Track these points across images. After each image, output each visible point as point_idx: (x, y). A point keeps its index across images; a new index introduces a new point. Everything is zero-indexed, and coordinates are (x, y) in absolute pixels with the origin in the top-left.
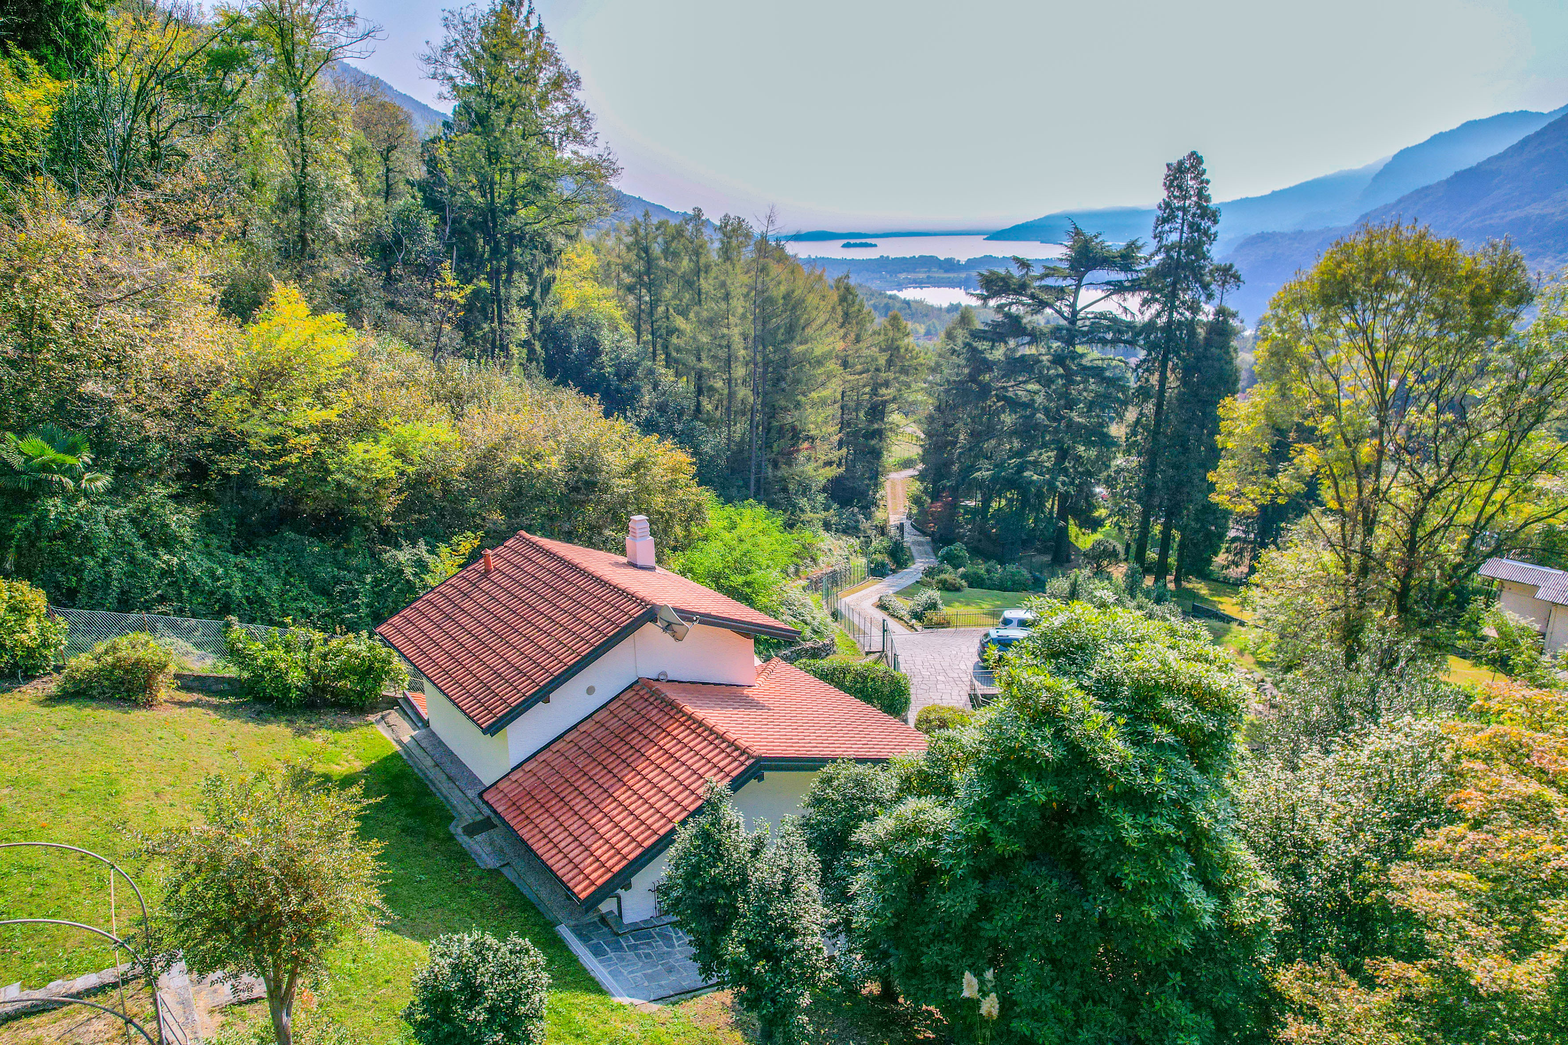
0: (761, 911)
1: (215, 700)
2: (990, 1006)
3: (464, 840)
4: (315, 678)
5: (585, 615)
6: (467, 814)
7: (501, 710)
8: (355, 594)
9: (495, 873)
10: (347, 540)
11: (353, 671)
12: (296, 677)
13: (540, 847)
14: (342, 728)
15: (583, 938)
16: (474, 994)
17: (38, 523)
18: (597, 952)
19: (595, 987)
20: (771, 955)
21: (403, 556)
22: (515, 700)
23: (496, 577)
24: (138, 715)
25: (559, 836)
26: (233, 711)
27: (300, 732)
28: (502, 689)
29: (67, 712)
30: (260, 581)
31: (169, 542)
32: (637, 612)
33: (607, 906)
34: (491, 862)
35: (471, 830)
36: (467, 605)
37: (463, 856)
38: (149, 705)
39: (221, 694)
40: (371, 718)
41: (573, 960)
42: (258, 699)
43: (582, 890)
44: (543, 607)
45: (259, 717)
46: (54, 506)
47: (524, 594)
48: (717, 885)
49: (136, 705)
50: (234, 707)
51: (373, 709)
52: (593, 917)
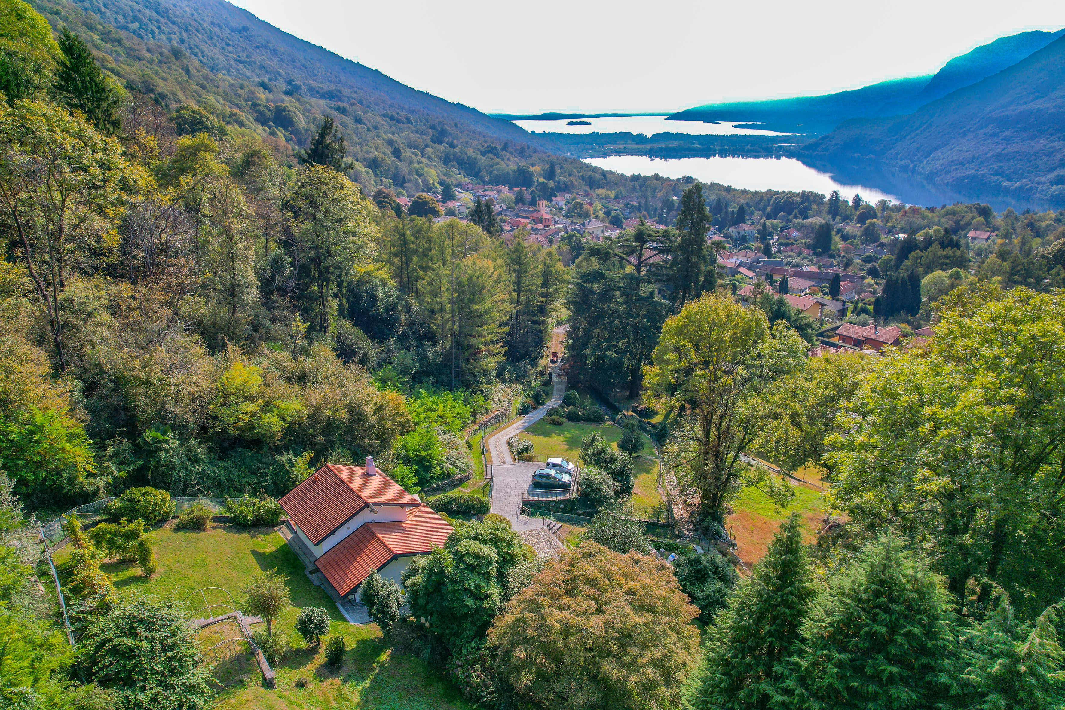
0: (381, 602)
1: (223, 525)
2: (427, 624)
3: (309, 575)
4: (256, 516)
5: (346, 504)
6: (310, 567)
7: (319, 538)
8: (266, 473)
9: (318, 587)
10: (262, 449)
11: (270, 512)
12: (250, 517)
13: (331, 580)
14: (267, 534)
15: (343, 606)
16: (311, 621)
17: (159, 462)
18: (347, 610)
19: (345, 620)
20: (383, 612)
21: (284, 459)
22: (324, 535)
23: (318, 483)
24: (202, 534)
25: (337, 577)
26: (229, 529)
27: (253, 536)
28: (320, 530)
29: (181, 534)
30: (231, 472)
31: (197, 460)
32: (362, 505)
33: (351, 597)
34: (317, 583)
35: (311, 573)
36: (309, 495)
37: (309, 582)
38: (204, 530)
39: (225, 522)
40: (276, 529)
41: (340, 613)
42: (237, 524)
43: (342, 593)
44: (334, 499)
45: (239, 531)
46: (163, 455)
47: (328, 493)
48: (372, 595)
49: (201, 530)
50: (230, 527)
51: (277, 525)
52: (346, 600)
